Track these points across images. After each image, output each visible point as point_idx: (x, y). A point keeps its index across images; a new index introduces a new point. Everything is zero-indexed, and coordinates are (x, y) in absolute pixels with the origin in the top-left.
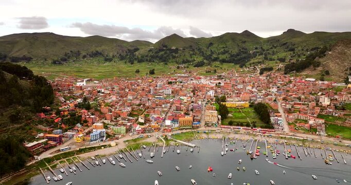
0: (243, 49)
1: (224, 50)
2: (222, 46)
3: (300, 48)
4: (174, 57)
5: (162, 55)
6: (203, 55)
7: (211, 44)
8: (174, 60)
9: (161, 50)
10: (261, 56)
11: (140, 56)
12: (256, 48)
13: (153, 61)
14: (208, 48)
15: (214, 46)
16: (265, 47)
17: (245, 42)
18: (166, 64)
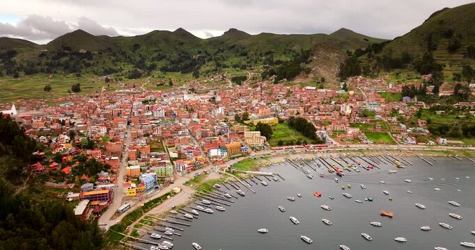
0: (183, 53)
1: (159, 55)
2: (153, 49)
3: (252, 52)
4: (88, 65)
5: (67, 62)
6: (131, 62)
7: (136, 46)
8: (89, 69)
9: (62, 55)
10: (210, 63)
11: (25, 65)
12: (200, 52)
13: (55, 73)
14: (134, 52)
15: (141, 48)
16: (210, 50)
17: (182, 44)
18: (79, 75)
